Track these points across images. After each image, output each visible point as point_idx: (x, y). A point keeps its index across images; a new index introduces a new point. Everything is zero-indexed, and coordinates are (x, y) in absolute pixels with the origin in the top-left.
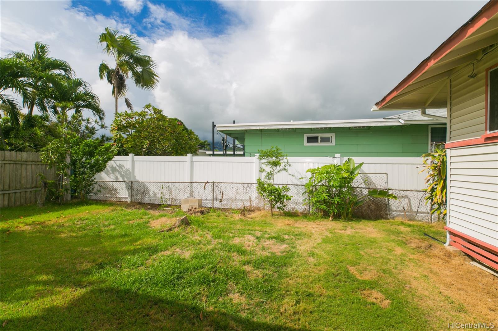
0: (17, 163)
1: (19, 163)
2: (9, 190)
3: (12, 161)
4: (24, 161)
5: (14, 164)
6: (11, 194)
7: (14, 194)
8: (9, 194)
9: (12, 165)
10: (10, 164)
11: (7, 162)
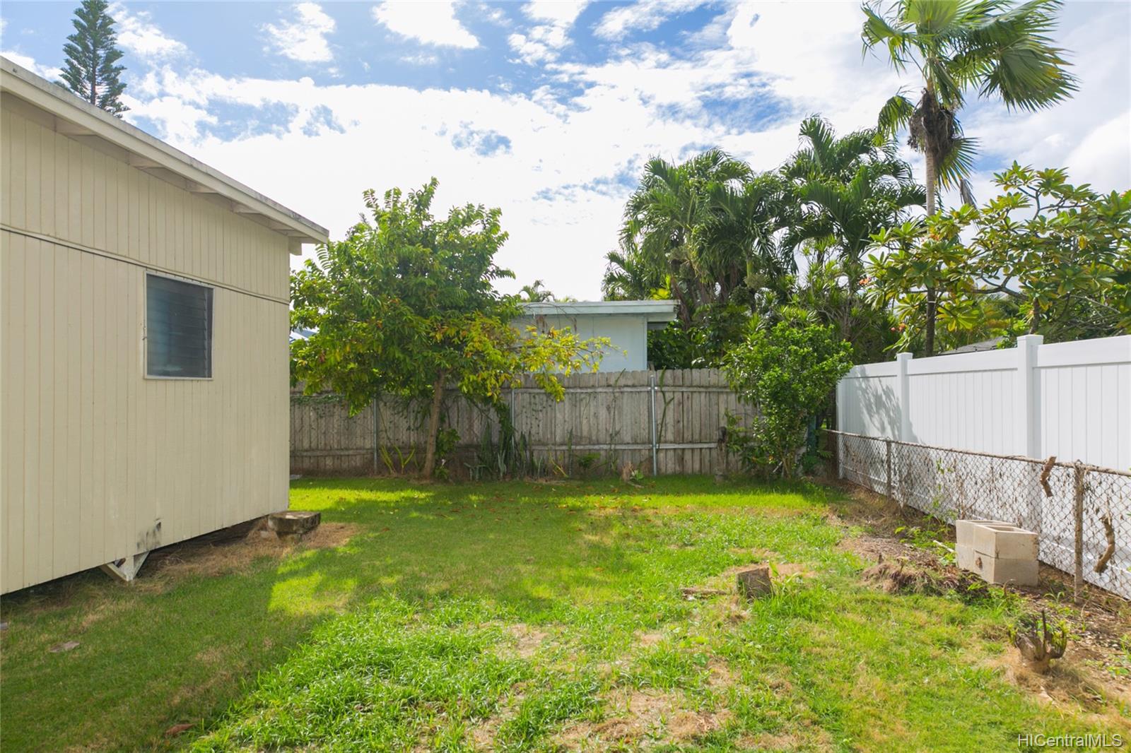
0: (710, 390)
1: (714, 390)
2: (700, 442)
3: (702, 387)
4: (721, 387)
5: (706, 392)
6: (703, 451)
7: (708, 451)
8: (701, 449)
9: (703, 395)
10: (700, 392)
11: (695, 389)
